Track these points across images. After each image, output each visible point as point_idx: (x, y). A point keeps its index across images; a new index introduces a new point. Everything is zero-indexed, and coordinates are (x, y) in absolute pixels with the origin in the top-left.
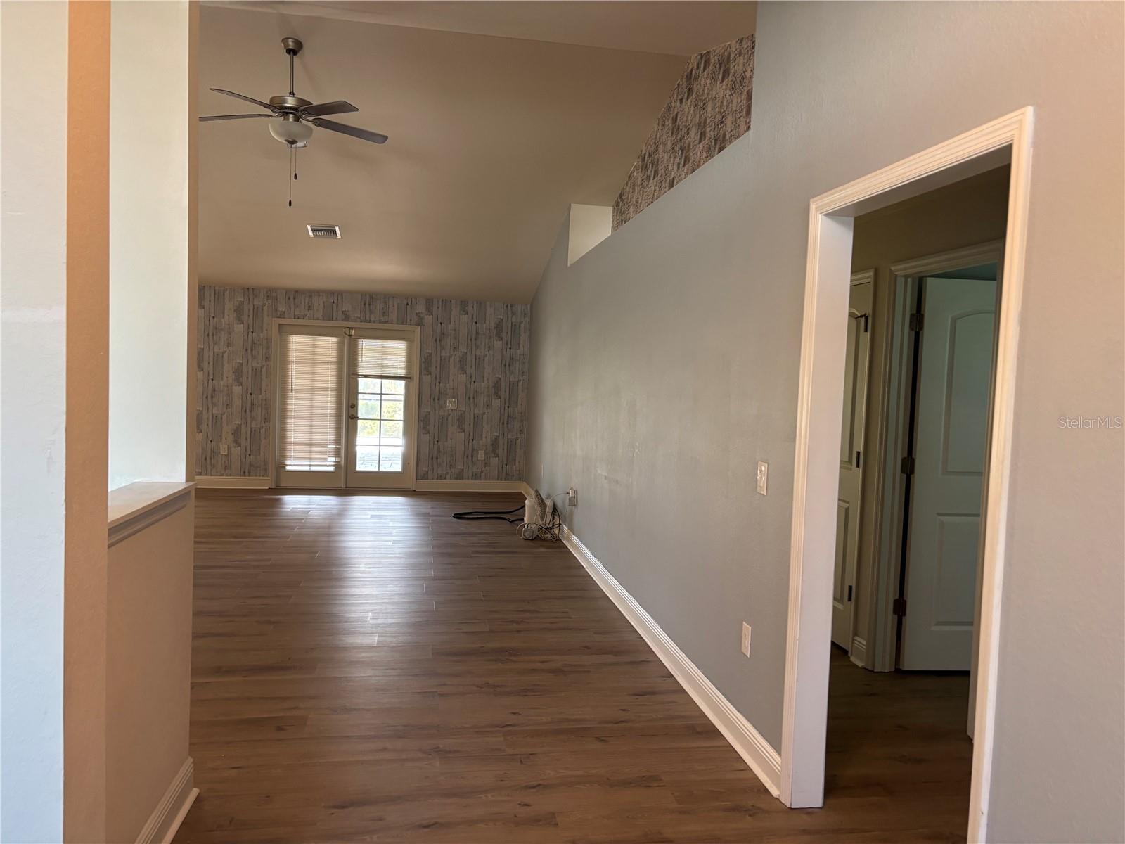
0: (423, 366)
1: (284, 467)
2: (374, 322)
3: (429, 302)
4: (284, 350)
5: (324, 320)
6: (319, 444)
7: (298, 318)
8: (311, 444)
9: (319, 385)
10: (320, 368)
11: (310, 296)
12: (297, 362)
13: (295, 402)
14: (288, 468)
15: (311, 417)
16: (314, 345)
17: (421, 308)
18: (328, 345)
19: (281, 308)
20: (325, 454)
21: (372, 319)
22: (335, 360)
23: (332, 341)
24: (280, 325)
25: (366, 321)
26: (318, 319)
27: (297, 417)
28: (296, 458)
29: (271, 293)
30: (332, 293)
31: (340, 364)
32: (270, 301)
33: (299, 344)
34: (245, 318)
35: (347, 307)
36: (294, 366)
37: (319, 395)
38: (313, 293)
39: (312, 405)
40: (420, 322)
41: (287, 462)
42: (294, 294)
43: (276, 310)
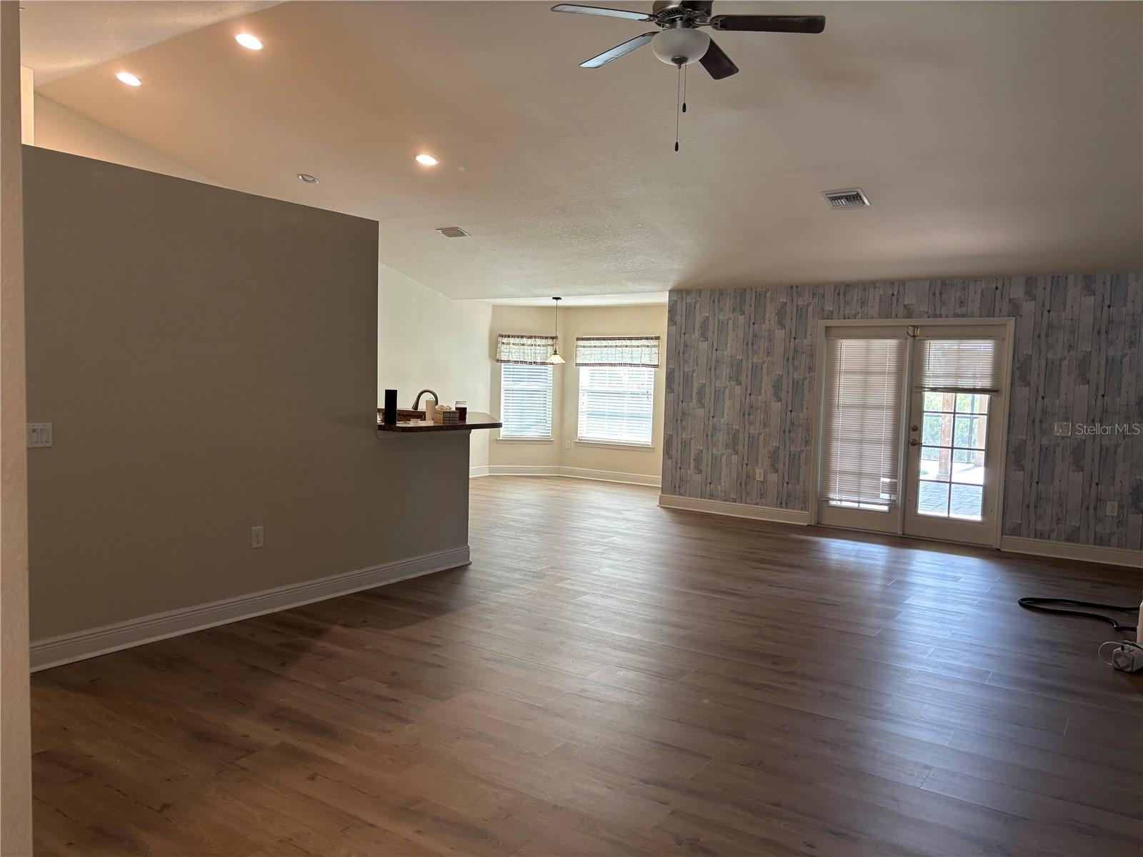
0: (1018, 373)
1: (828, 502)
2: (947, 316)
3: (1031, 281)
4: (832, 358)
5: (879, 317)
6: (871, 476)
7: (849, 318)
8: (860, 475)
9: (872, 401)
10: (873, 379)
11: (864, 290)
12: (846, 372)
13: (842, 422)
14: (833, 503)
15: (861, 441)
16: (868, 350)
17: (1017, 292)
18: (885, 350)
19: (829, 308)
20: (877, 488)
21: (944, 313)
22: (893, 369)
23: (891, 343)
24: (826, 327)
25: (935, 316)
26: (873, 318)
27: (843, 440)
28: (841, 491)
29: (817, 289)
30: (892, 283)
31: (899, 373)
32: (816, 300)
33: (849, 350)
34: (787, 322)
35: (909, 299)
36: (842, 377)
37: (871, 414)
38: (867, 286)
39: (862, 426)
40: (1015, 311)
41: (831, 496)
42: (844, 289)
43: (823, 310)
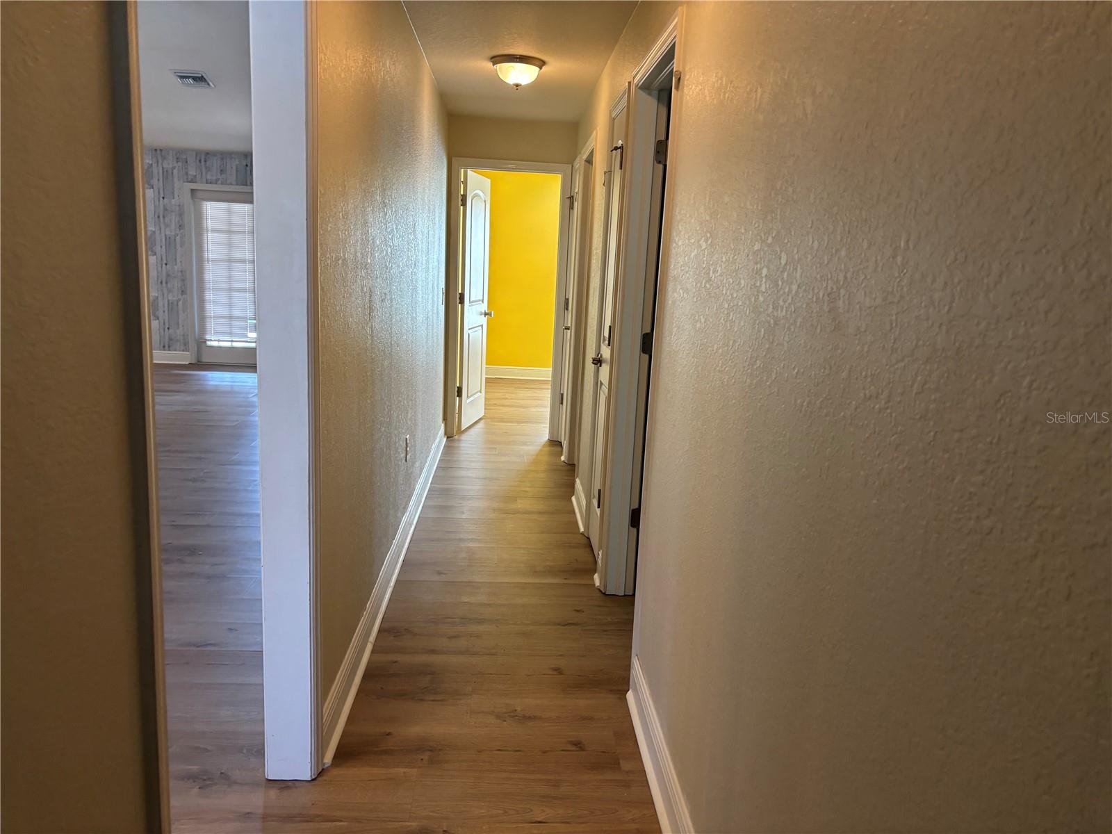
1: (205, 342)
4: (199, 217)
5: (237, 184)
6: (239, 319)
7: (211, 183)
8: (230, 318)
9: (237, 256)
10: (237, 237)
11: (222, 159)
12: (213, 231)
13: (212, 274)
14: (209, 343)
15: (230, 290)
16: (229, 212)
18: (243, 213)
19: (192, 172)
20: (246, 329)
22: (251, 229)
23: (249, 208)
24: (193, 191)
26: (231, 184)
27: (215, 289)
28: (216, 333)
29: (180, 155)
30: (245, 155)
32: (180, 164)
33: (213, 211)
34: (155, 182)
36: (210, 234)
37: (237, 267)
38: (224, 155)
39: (230, 277)
41: (208, 337)
42: (205, 156)
43: (187, 174)
